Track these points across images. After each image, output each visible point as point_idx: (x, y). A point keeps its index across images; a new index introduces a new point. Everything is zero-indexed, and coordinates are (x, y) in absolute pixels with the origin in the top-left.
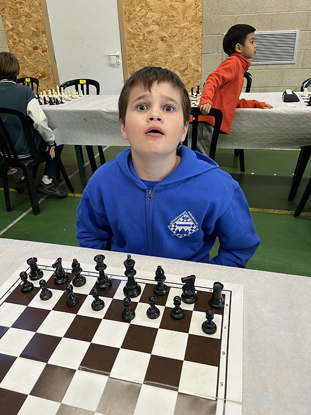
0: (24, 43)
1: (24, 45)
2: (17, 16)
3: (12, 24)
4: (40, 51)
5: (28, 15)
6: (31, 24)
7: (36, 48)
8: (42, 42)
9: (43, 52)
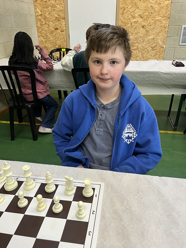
0: (48, 25)
1: (48, 26)
2: (46, 6)
3: (41, 11)
4: (59, 31)
5: (53, 6)
6: (55, 12)
7: (57, 29)
8: (62, 25)
9: (61, 32)
